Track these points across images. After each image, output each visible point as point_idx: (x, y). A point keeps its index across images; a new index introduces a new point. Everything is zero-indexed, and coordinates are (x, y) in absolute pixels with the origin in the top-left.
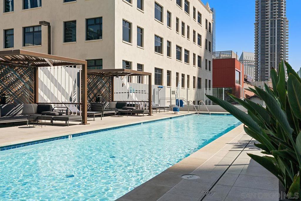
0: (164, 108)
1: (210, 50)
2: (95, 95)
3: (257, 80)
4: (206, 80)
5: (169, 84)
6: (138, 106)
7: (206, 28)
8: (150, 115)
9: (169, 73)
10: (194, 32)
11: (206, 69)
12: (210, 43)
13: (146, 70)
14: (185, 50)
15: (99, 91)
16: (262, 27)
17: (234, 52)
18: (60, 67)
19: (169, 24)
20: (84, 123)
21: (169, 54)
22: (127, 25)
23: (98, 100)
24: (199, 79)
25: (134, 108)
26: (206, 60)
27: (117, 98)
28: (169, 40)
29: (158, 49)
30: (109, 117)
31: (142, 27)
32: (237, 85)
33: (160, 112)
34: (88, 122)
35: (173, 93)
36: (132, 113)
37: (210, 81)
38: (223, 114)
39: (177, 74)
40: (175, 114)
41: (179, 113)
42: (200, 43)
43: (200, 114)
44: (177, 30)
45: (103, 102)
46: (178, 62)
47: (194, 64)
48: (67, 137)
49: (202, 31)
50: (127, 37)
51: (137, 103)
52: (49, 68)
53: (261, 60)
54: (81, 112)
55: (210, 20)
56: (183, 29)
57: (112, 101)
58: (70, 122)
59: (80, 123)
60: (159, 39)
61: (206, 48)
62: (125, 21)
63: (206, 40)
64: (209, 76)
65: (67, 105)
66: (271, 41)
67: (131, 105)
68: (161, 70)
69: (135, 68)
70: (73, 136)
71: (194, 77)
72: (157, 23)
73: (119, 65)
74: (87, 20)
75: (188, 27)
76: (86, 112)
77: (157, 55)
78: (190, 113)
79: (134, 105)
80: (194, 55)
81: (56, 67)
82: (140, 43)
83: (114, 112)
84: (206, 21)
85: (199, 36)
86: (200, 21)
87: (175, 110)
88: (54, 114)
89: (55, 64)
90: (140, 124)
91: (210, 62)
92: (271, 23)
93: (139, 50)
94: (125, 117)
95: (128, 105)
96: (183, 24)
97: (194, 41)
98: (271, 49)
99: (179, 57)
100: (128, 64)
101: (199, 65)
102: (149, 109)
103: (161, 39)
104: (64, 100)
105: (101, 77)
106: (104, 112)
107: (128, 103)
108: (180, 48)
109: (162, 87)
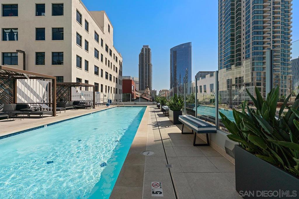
0: (100, 104)
1: (121, 75)
2: (59, 98)
3: (139, 90)
4: (120, 89)
5: (102, 91)
6: (86, 103)
7: (120, 64)
8: (94, 108)
9: (102, 85)
10: (114, 66)
11: (120, 84)
12: (121, 72)
13: (90, 83)
14: (110, 74)
15: (62, 95)
16: (142, 66)
17: (131, 77)
18: (35, 80)
19: (102, 60)
20: (54, 115)
21: (102, 76)
22: (79, 59)
23: (61, 100)
24: (116, 89)
25: (85, 105)
26: (120, 80)
27: (74, 99)
28: (102, 69)
29: (96, 73)
30: (69, 110)
31: (87, 60)
32: (133, 92)
33: (98, 106)
34: (57, 114)
35: (105, 96)
36: (84, 108)
37: (121, 90)
38: (131, 106)
39: (106, 86)
40: (107, 107)
41: (110, 106)
42: (116, 71)
43: (120, 106)
44: (106, 64)
45: (64, 101)
46: (106, 80)
47: (114, 82)
48: (43, 126)
49: (117, 65)
50: (79, 65)
51: (86, 102)
52: (26, 80)
53: (142, 81)
54: (51, 108)
55: (121, 61)
56: (108, 64)
57: (71, 100)
58: (44, 115)
59: (51, 115)
60: (96, 68)
61: (120, 74)
62: (78, 56)
63: (120, 70)
64: (121, 87)
65: (41, 105)
66: (146, 73)
67: (82, 103)
68: (98, 84)
69: (83, 82)
70: (48, 125)
71: (114, 88)
72: (95, 59)
73: (74, 81)
74: (53, 53)
75: (111, 63)
76: (56, 108)
77: (96, 76)
78: (115, 106)
79: (84, 103)
80: (114, 77)
81: (32, 80)
82: (87, 69)
83: (72, 107)
84: (120, 61)
85: (116, 68)
86: (117, 61)
87: (107, 105)
88: (31, 111)
89: (31, 78)
90: (90, 114)
91: (121, 81)
92: (146, 65)
93: (86, 72)
94: (79, 110)
95: (81, 103)
96: (109, 61)
97: (114, 70)
98: (146, 76)
99: (107, 78)
100: (79, 80)
101: (116, 82)
102: (94, 105)
103: (98, 68)
104: (38, 101)
105: (64, 87)
106: (66, 108)
107: (81, 102)
108: (108, 73)
109: (98, 93)
